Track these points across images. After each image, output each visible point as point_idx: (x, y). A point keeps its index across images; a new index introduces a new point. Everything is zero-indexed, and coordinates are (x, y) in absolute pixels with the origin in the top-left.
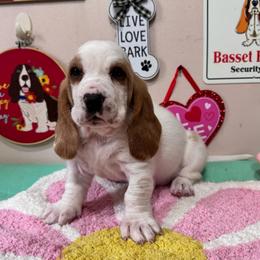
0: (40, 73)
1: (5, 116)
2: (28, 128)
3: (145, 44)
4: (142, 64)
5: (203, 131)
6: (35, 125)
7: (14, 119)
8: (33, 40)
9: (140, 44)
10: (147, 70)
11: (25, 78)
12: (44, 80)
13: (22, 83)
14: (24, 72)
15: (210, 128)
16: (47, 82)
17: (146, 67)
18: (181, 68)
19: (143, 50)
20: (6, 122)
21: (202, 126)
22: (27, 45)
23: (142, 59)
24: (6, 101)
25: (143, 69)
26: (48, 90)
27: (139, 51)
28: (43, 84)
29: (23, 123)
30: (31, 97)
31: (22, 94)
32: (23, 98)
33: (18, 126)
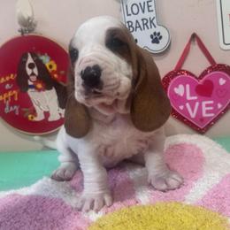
0: (46, 60)
1: (15, 107)
2: (40, 117)
3: (152, 15)
4: (152, 36)
5: (211, 108)
6: (47, 114)
7: (25, 109)
8: (35, 25)
9: (147, 15)
10: (158, 42)
11: (31, 66)
12: (51, 67)
13: (29, 71)
14: (30, 60)
15: (219, 106)
16: (55, 67)
17: (156, 39)
18: (194, 36)
19: (151, 22)
20: (17, 113)
21: (211, 102)
22: (30, 31)
23: (152, 31)
24: (14, 92)
25: (153, 42)
26: (56, 76)
27: (147, 23)
28: (50, 70)
29: (34, 113)
30: (39, 86)
31: (30, 83)
32: (32, 87)
33: (30, 116)
